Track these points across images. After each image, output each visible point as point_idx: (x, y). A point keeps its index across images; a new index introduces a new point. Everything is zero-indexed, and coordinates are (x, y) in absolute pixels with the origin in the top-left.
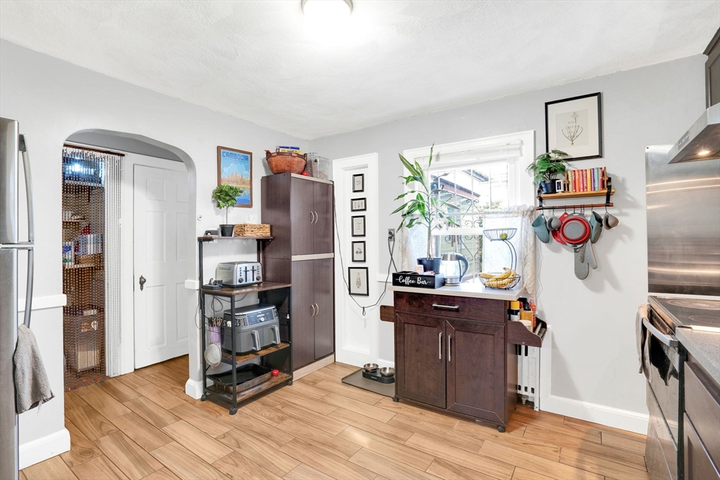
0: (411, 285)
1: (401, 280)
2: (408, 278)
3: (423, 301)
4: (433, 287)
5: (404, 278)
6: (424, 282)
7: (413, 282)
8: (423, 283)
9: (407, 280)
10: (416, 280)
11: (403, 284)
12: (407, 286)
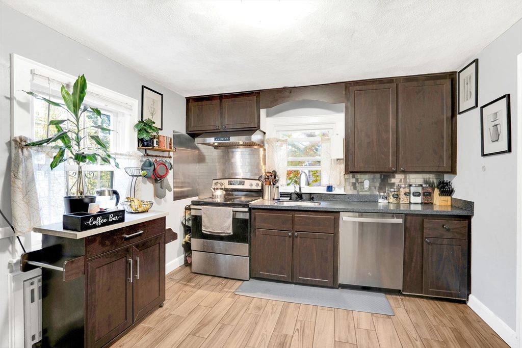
0: (103, 225)
1: (91, 223)
2: (99, 218)
3: (115, 237)
4: (122, 220)
5: (95, 219)
6: (116, 218)
7: (105, 221)
8: (114, 219)
9: (99, 221)
10: (108, 218)
11: (95, 226)
12: (99, 226)
